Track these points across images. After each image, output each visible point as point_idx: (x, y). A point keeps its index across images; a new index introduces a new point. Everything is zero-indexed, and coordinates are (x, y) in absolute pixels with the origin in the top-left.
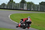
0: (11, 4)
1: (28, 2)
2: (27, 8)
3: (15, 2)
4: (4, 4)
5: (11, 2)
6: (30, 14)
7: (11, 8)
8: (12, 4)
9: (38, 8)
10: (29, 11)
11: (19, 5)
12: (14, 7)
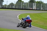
3: (23, 2)
4: (12, 4)
5: (19, 2)
6: (40, 14)
11: (27, 5)
12: (22, 7)
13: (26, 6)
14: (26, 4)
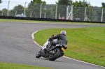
0: (35, 6)
1: (76, 2)
2: (74, 16)
3: (44, 2)
5: (36, 3)
6: (82, 30)
7: (36, 17)
8: (39, 6)
9: (100, 14)
10: (78, 21)
13: (52, 12)
14: (52, 9)
